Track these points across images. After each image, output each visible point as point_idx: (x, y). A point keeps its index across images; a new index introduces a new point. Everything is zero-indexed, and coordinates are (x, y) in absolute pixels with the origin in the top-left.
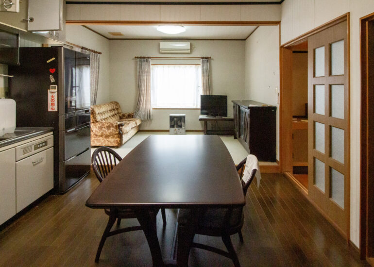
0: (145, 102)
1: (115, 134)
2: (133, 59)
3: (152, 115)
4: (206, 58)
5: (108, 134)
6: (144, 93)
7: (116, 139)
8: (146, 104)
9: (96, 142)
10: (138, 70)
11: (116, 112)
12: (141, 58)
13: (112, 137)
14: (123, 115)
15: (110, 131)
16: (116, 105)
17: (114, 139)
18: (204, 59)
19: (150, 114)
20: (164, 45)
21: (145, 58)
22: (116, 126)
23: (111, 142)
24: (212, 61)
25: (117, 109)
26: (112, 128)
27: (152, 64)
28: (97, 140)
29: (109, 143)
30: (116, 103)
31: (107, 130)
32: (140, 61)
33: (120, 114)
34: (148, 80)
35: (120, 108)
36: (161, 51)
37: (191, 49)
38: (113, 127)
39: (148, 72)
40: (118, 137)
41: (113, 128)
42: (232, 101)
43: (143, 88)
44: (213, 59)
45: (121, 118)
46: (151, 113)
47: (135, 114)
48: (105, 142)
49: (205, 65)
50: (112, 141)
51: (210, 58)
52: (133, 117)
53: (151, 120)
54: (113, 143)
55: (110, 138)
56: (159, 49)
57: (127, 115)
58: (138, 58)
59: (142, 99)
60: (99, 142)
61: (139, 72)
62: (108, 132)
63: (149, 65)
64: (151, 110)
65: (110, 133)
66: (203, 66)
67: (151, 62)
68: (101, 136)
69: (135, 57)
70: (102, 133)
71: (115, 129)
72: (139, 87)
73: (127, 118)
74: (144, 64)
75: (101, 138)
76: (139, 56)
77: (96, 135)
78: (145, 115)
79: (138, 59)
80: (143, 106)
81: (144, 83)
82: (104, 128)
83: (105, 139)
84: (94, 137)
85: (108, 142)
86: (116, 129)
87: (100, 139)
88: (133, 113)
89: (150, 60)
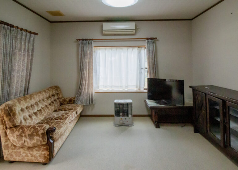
0: (87, 86)
1: (42, 145)
2: (75, 42)
3: (95, 100)
4: (151, 39)
5: (30, 145)
6: (86, 76)
7: (43, 153)
8: (88, 89)
9: (14, 156)
10: (80, 53)
11: (56, 97)
12: (83, 40)
13: (37, 149)
14: (64, 100)
15: (33, 142)
16: (57, 90)
17: (40, 152)
18: (149, 40)
19: (92, 98)
20: (107, 26)
21: (87, 40)
22: (43, 134)
23: (36, 157)
24: (157, 42)
25: (58, 94)
26: (36, 138)
27: (94, 47)
28: (16, 152)
29: (33, 158)
30: (57, 88)
31: (28, 140)
32: (82, 44)
33: (61, 99)
34: (90, 63)
35: (61, 93)
36: (104, 32)
37: (136, 30)
38: (37, 135)
39: (91, 55)
40: (47, 149)
41: (38, 138)
42: (190, 87)
43: (85, 72)
44: (158, 40)
45: (61, 104)
46: (94, 98)
47: (76, 99)
48: (27, 156)
49: (151, 46)
50: (38, 155)
51: (156, 38)
52: (74, 103)
53: (94, 105)
54: (39, 158)
55: (34, 150)
56: (102, 30)
57: (68, 100)
58: (80, 40)
59: (84, 83)
60: (19, 156)
61: (81, 55)
62: (30, 143)
63: (92, 47)
64: (94, 94)
65: (34, 144)
66: (149, 47)
67: (94, 44)
68: (22, 147)
69: (77, 40)
70: (22, 144)
71: (41, 139)
72: (81, 70)
73: (68, 103)
74: (86, 47)
75: (21, 150)
76: (81, 38)
77: (15, 146)
78: (87, 100)
79: (80, 42)
80: (85, 90)
81: (86, 67)
82: (25, 136)
83: (27, 152)
84: (12, 149)
85: (32, 156)
86: (43, 137)
87: (20, 152)
88: (74, 98)
89: (92, 42)
